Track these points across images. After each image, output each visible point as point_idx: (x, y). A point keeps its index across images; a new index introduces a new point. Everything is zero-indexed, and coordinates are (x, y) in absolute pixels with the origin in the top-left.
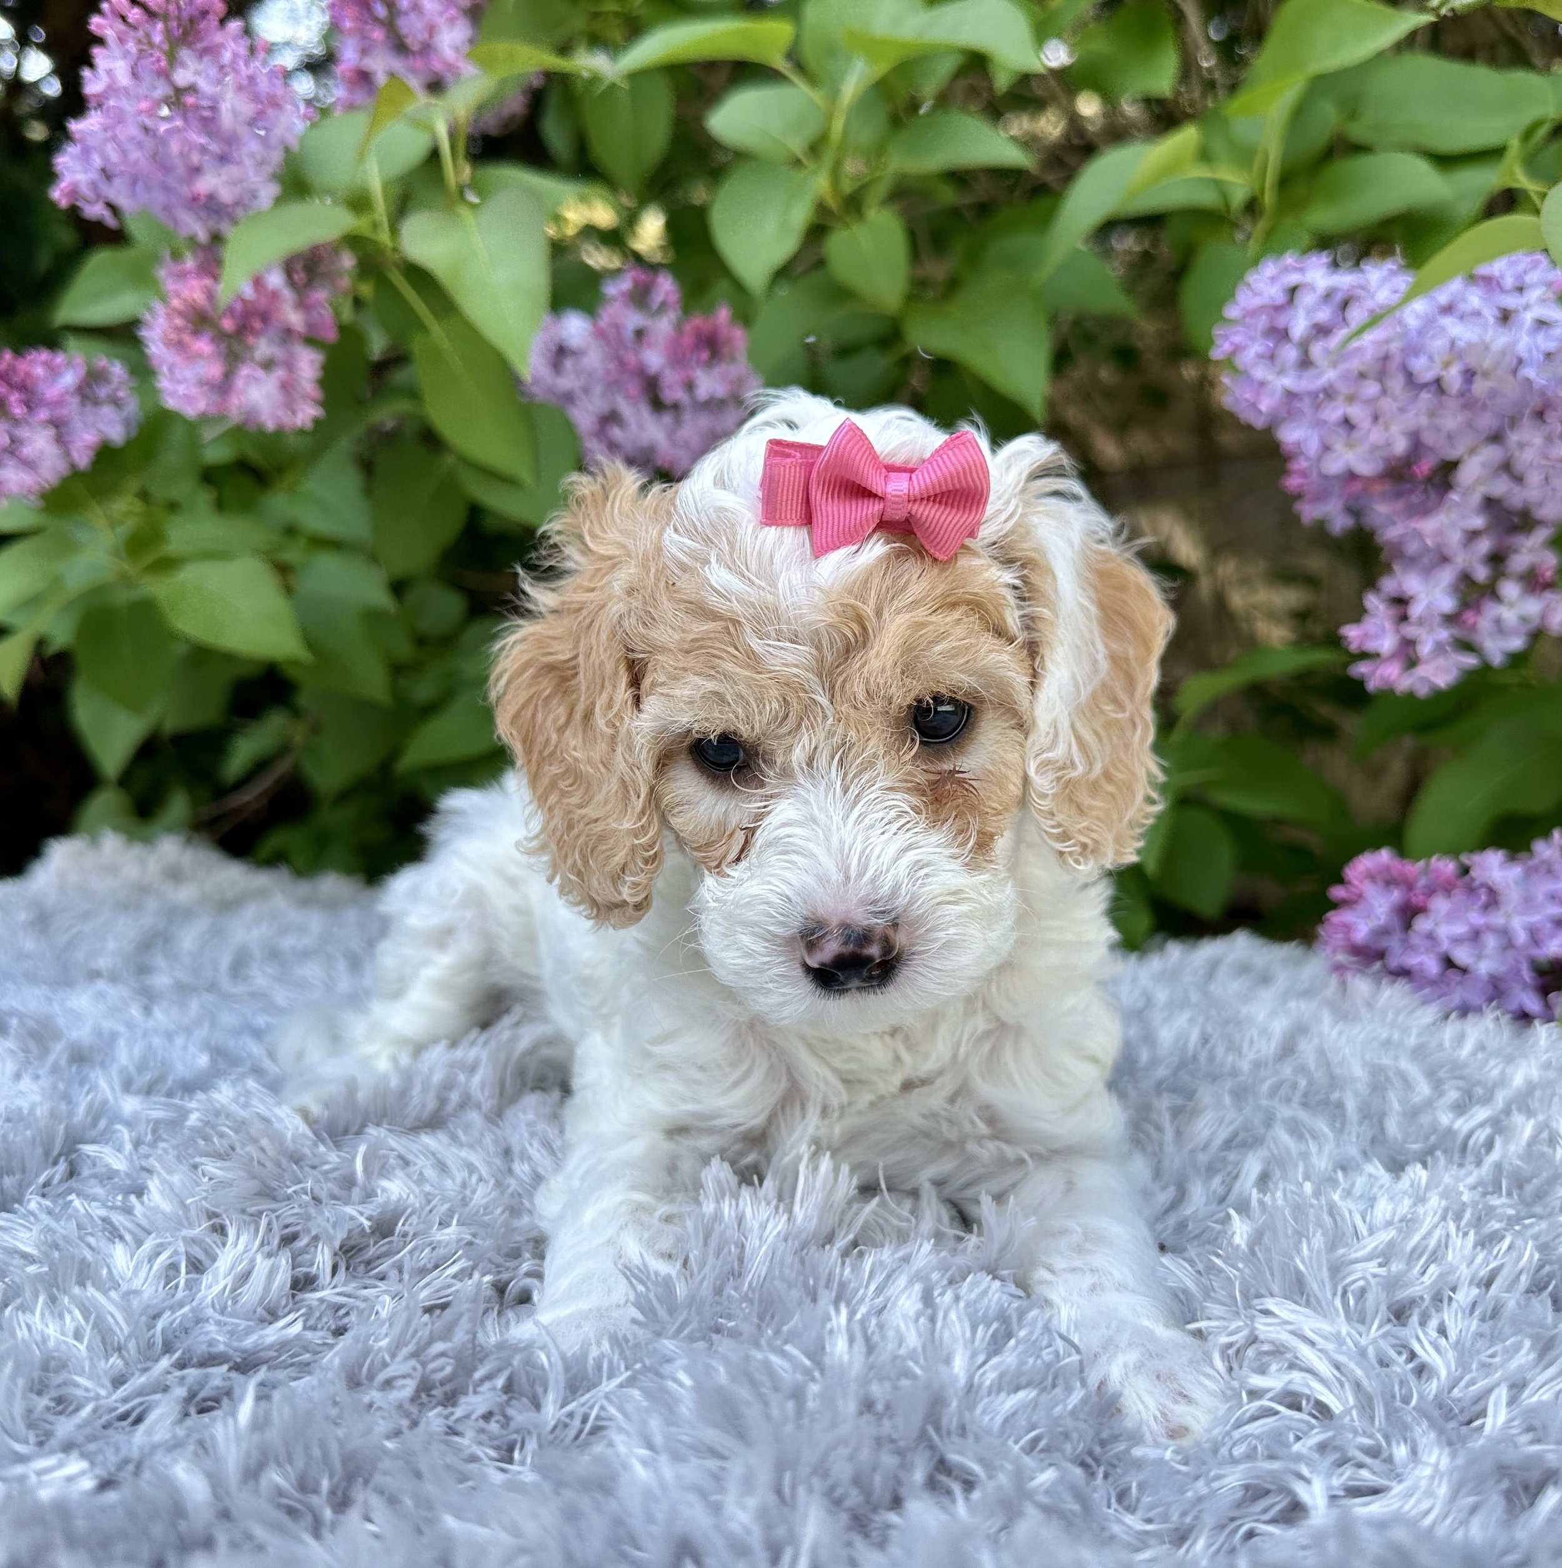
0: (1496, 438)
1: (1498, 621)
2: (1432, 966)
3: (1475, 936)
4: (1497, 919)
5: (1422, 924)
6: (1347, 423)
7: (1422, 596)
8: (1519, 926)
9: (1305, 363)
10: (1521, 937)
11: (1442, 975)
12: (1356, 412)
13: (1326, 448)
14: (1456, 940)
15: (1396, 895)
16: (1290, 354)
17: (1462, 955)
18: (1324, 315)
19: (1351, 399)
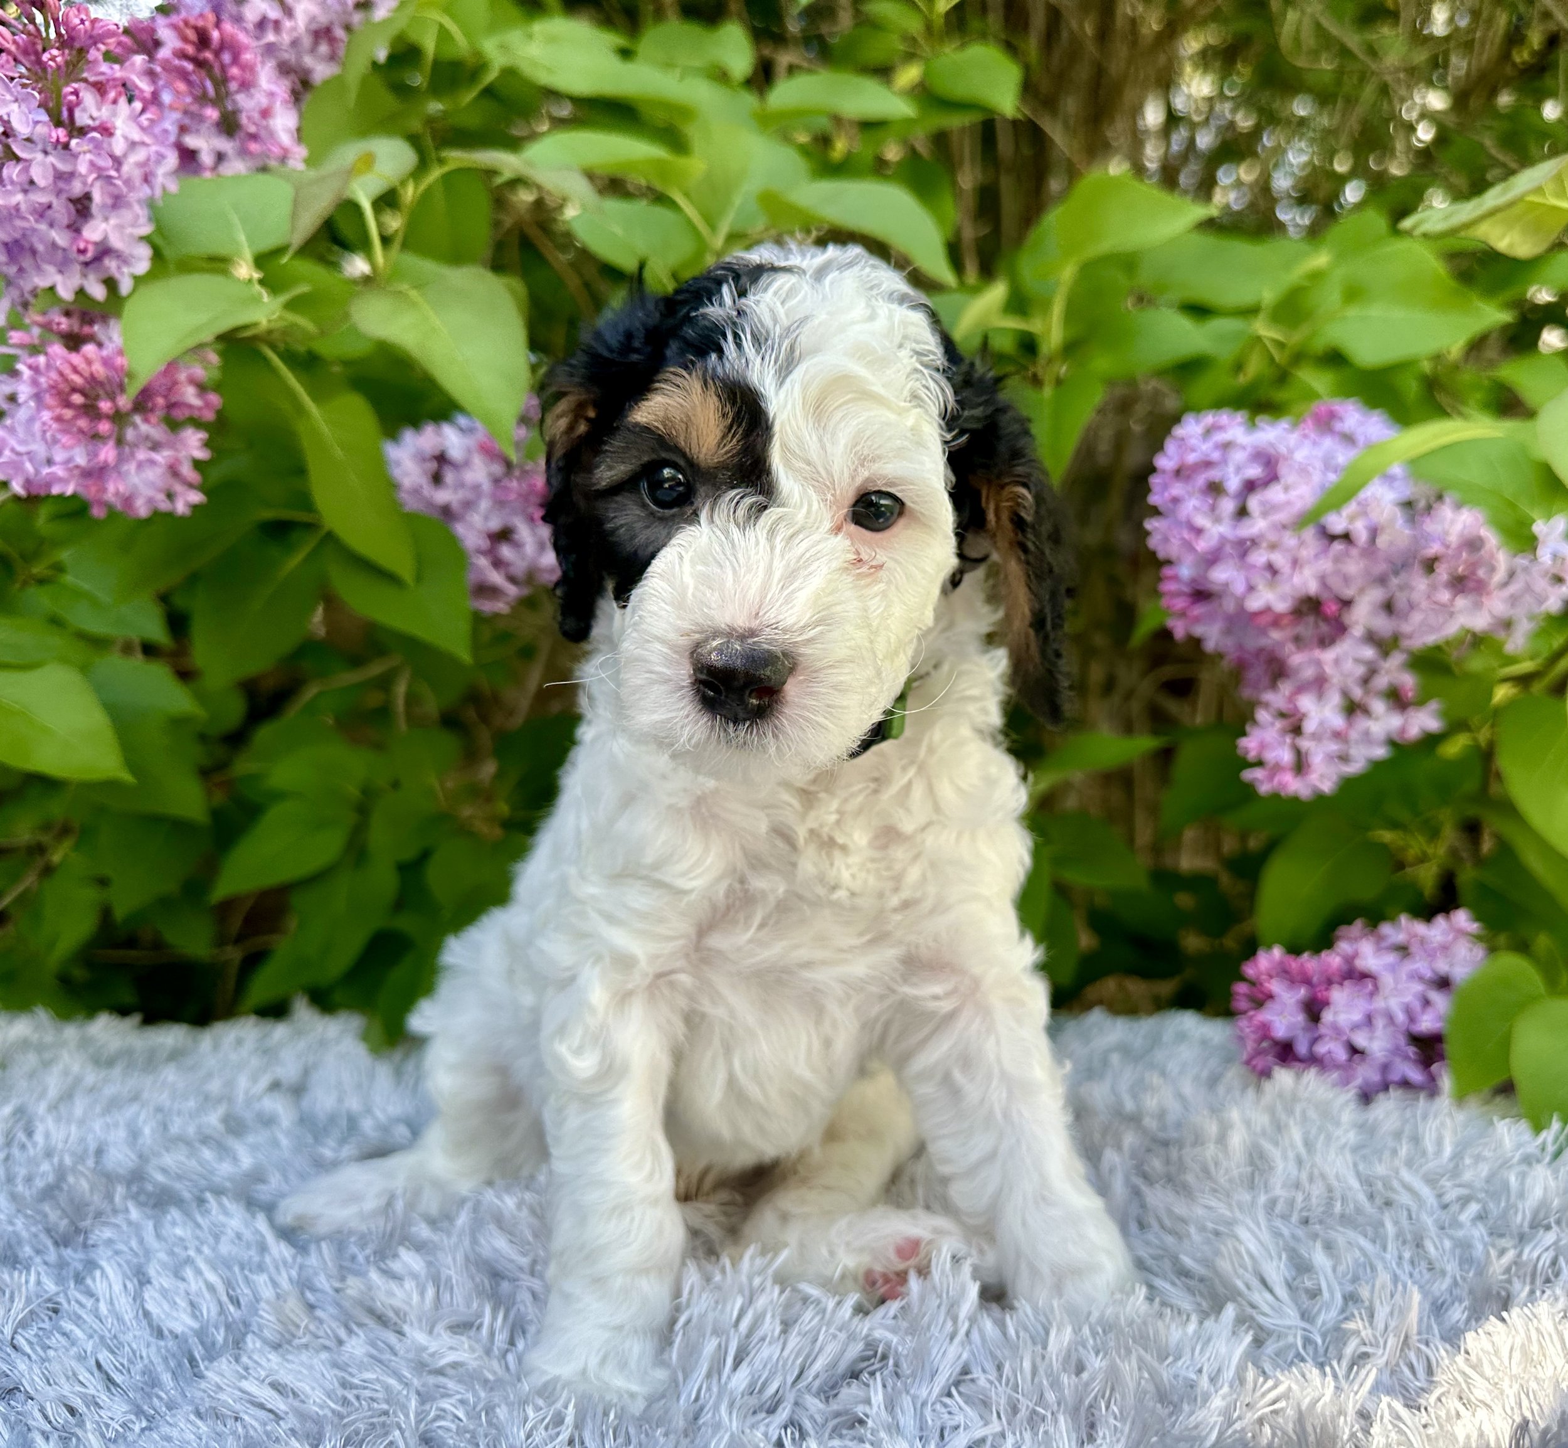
0: (1382, 580)
1: (1367, 733)
2: (1342, 1055)
3: (1369, 1020)
4: (1379, 1003)
5: (1327, 1016)
6: (1272, 570)
7: (1313, 714)
8: (1395, 1004)
9: (1242, 512)
10: (1401, 1017)
11: (1350, 1060)
12: (1279, 559)
13: (1251, 588)
14: (1355, 1027)
15: (1302, 992)
16: (1228, 506)
17: (1361, 1040)
18: (1255, 471)
19: (1273, 547)
